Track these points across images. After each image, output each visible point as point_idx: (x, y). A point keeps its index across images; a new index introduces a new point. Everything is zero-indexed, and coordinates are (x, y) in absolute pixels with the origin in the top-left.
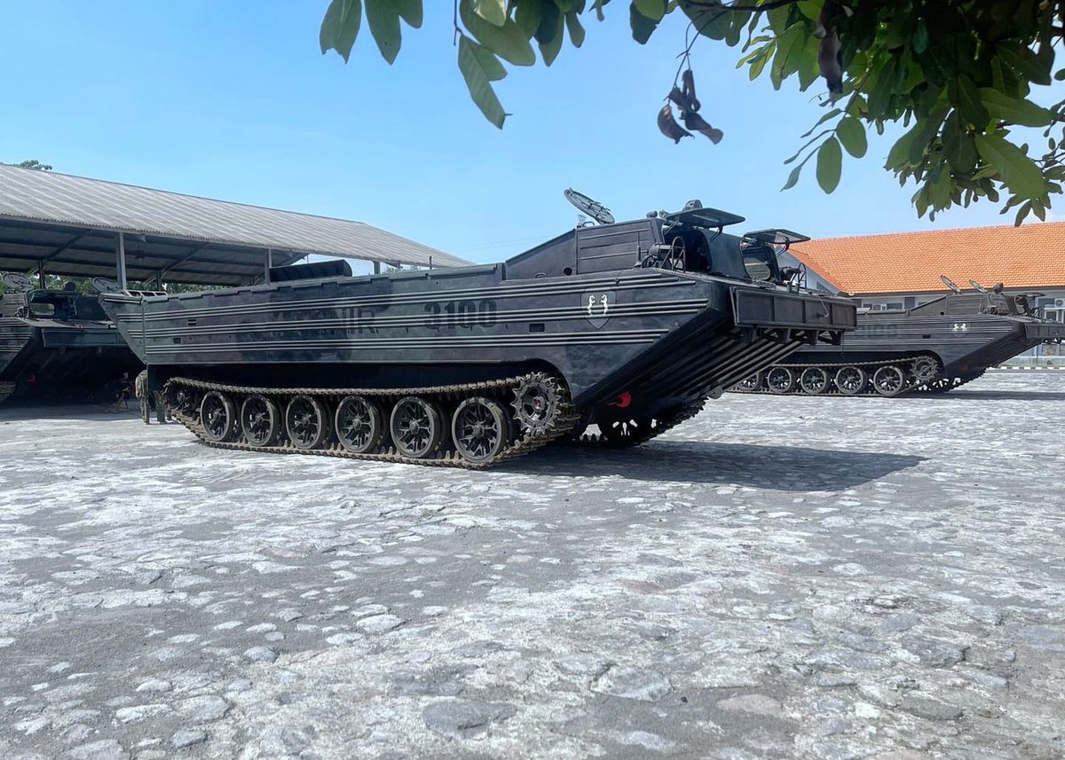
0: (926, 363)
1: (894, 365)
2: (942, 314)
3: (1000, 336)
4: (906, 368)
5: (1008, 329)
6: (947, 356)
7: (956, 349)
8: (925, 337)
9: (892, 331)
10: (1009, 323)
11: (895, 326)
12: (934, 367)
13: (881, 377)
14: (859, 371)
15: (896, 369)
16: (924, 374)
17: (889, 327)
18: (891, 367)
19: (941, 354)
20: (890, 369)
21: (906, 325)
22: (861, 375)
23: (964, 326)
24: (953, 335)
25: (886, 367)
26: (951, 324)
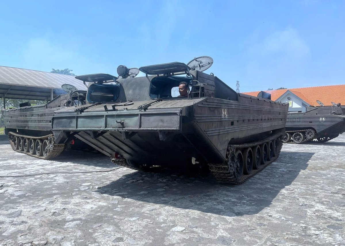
0: (311, 132)
1: (300, 132)
2: (317, 114)
3: (336, 123)
4: (304, 133)
5: (340, 120)
6: (318, 129)
7: (321, 127)
8: (310, 122)
9: (298, 120)
10: (340, 118)
11: (300, 118)
12: (313, 133)
13: (295, 136)
14: (288, 134)
15: (300, 134)
16: (310, 136)
17: (298, 118)
18: (299, 133)
19: (316, 128)
20: (298, 134)
21: (304, 118)
22: (288, 135)
23: (324, 119)
24: (320, 122)
25: (297, 133)
26: (319, 118)
